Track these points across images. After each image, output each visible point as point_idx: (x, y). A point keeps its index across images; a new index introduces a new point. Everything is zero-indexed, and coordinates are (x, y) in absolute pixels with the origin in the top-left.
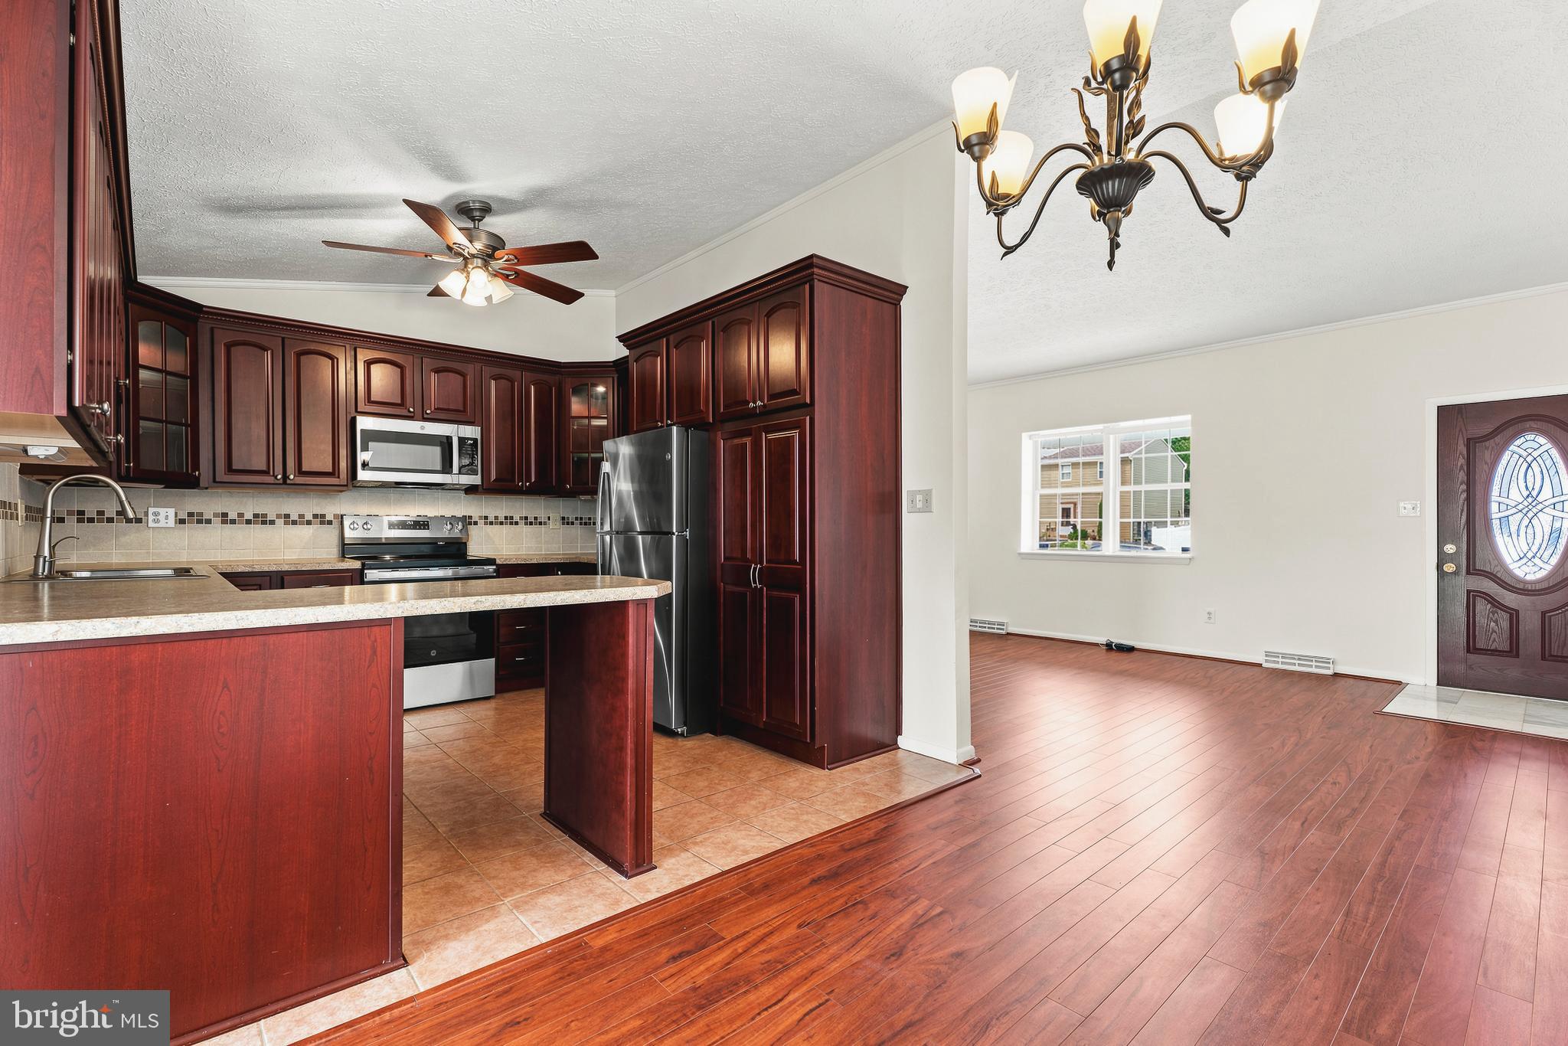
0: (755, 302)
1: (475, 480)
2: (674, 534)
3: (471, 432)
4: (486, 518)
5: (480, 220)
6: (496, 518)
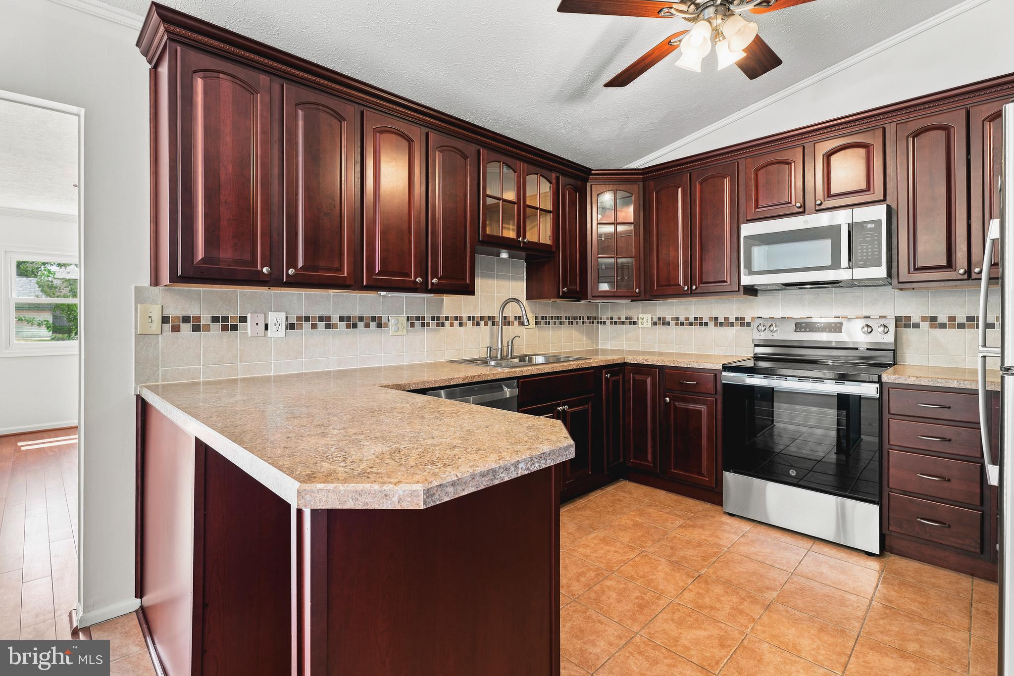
1: (878, 272)
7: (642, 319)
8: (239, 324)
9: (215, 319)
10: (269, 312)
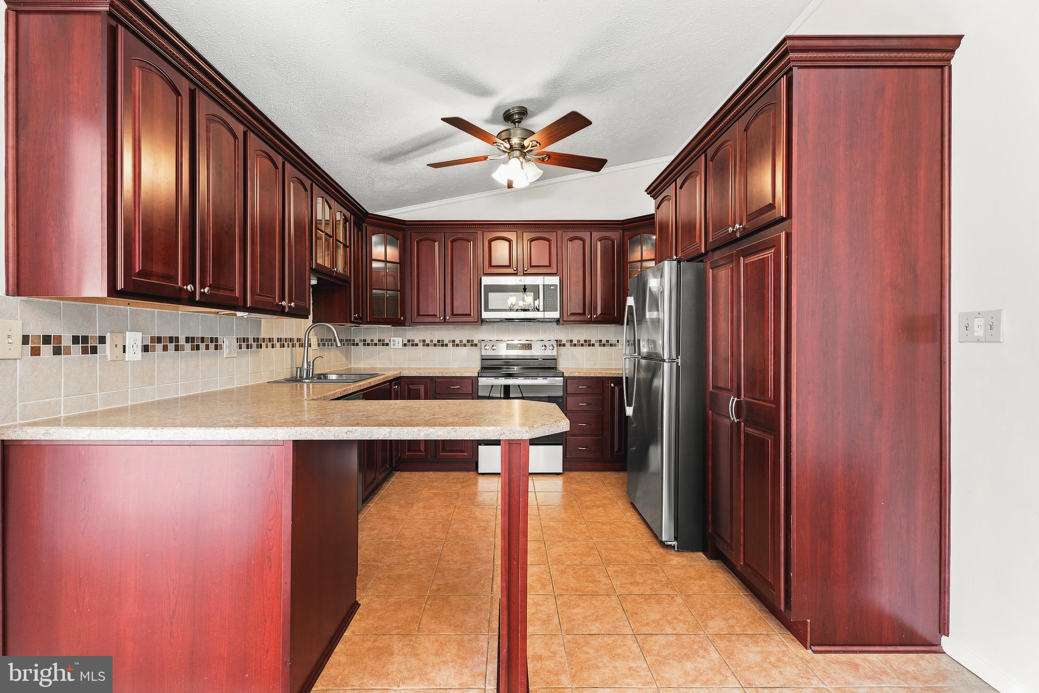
0: (734, 122)
1: (556, 315)
2: (664, 361)
3: (555, 280)
4: (571, 341)
5: (519, 122)
6: (579, 341)
7: (394, 341)
8: (98, 345)
9: (75, 340)
10: (127, 332)
